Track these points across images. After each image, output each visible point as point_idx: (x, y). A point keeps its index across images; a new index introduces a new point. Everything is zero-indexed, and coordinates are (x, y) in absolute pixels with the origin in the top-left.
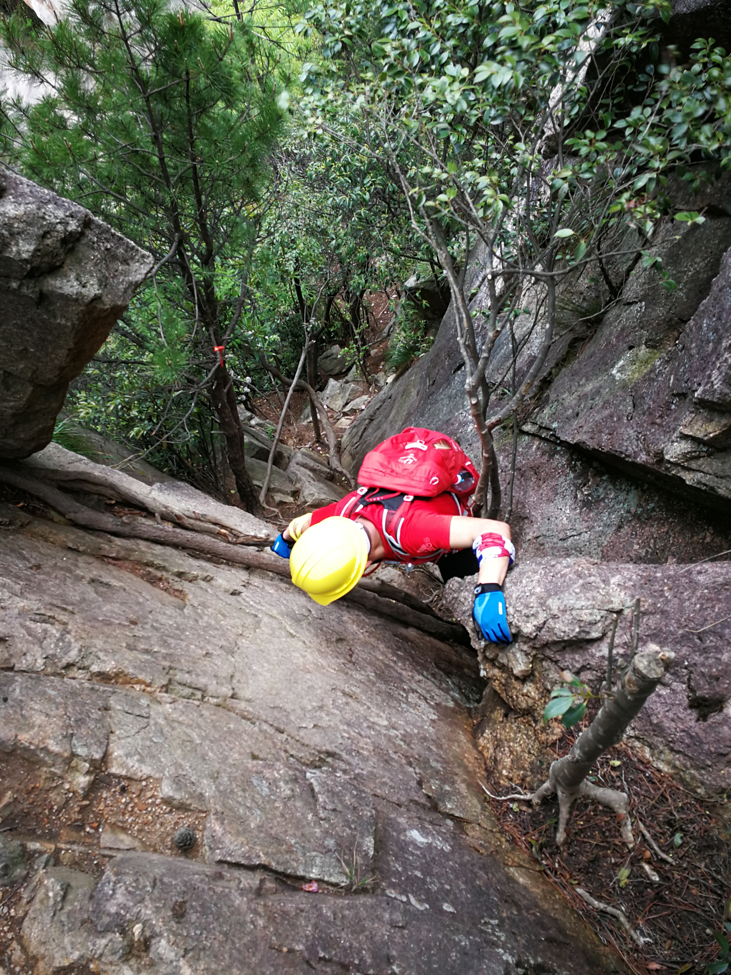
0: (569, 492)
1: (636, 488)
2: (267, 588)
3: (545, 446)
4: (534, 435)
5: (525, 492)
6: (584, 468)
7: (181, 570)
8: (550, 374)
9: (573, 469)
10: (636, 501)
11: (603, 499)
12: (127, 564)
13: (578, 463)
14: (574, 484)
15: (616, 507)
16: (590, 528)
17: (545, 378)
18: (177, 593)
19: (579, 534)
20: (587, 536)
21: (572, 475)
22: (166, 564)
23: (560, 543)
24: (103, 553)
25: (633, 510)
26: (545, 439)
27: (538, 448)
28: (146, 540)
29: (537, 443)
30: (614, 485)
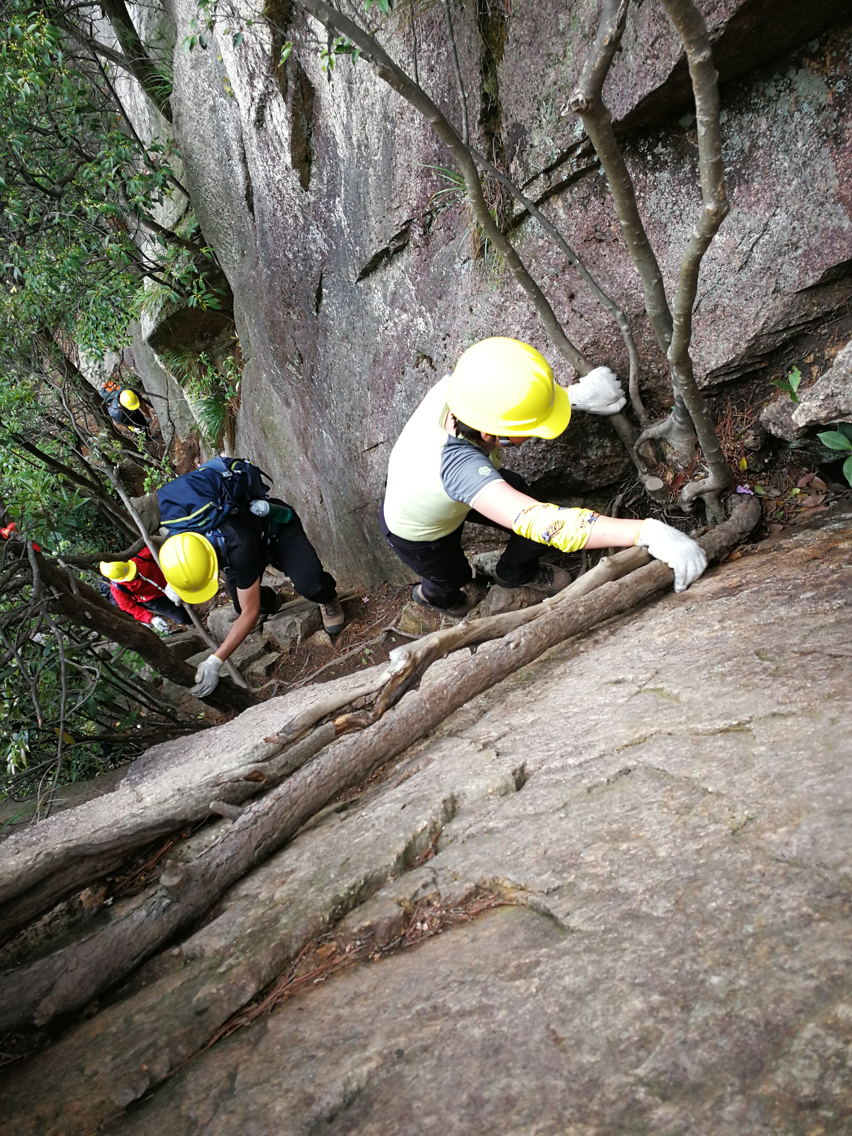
0: (686, 200)
1: (799, 66)
2: (516, 720)
3: (576, 192)
4: (545, 198)
5: (612, 279)
6: (674, 146)
7: (400, 848)
8: (485, 97)
9: (658, 165)
10: (818, 81)
11: (754, 146)
12: (300, 973)
13: (659, 149)
14: (681, 182)
15: (790, 128)
16: (775, 204)
17: (484, 111)
18: (475, 907)
19: (766, 228)
20: (782, 217)
21: (666, 175)
22: (363, 872)
23: (745, 275)
24: (219, 1015)
25: (826, 98)
26: (573, 179)
27: (569, 207)
28: (251, 870)
29: (558, 205)
30: (751, 108)
